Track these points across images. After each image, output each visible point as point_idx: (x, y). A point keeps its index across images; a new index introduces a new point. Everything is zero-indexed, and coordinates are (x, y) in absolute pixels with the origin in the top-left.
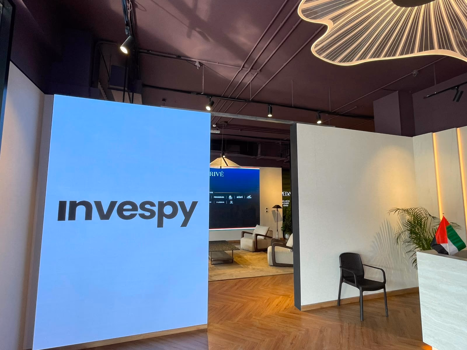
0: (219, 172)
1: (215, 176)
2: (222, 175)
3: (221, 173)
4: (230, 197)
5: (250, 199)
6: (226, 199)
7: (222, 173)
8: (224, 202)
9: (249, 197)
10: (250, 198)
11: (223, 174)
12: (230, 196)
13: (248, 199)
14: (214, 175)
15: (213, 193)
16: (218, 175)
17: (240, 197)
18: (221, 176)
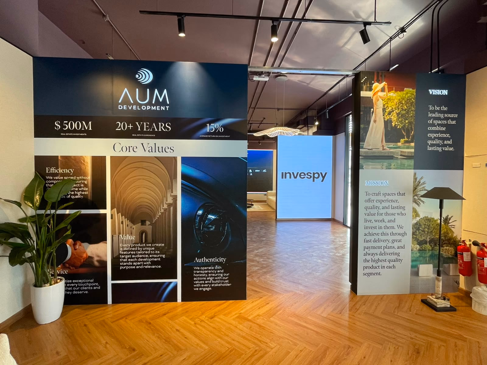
12: (250, 170)
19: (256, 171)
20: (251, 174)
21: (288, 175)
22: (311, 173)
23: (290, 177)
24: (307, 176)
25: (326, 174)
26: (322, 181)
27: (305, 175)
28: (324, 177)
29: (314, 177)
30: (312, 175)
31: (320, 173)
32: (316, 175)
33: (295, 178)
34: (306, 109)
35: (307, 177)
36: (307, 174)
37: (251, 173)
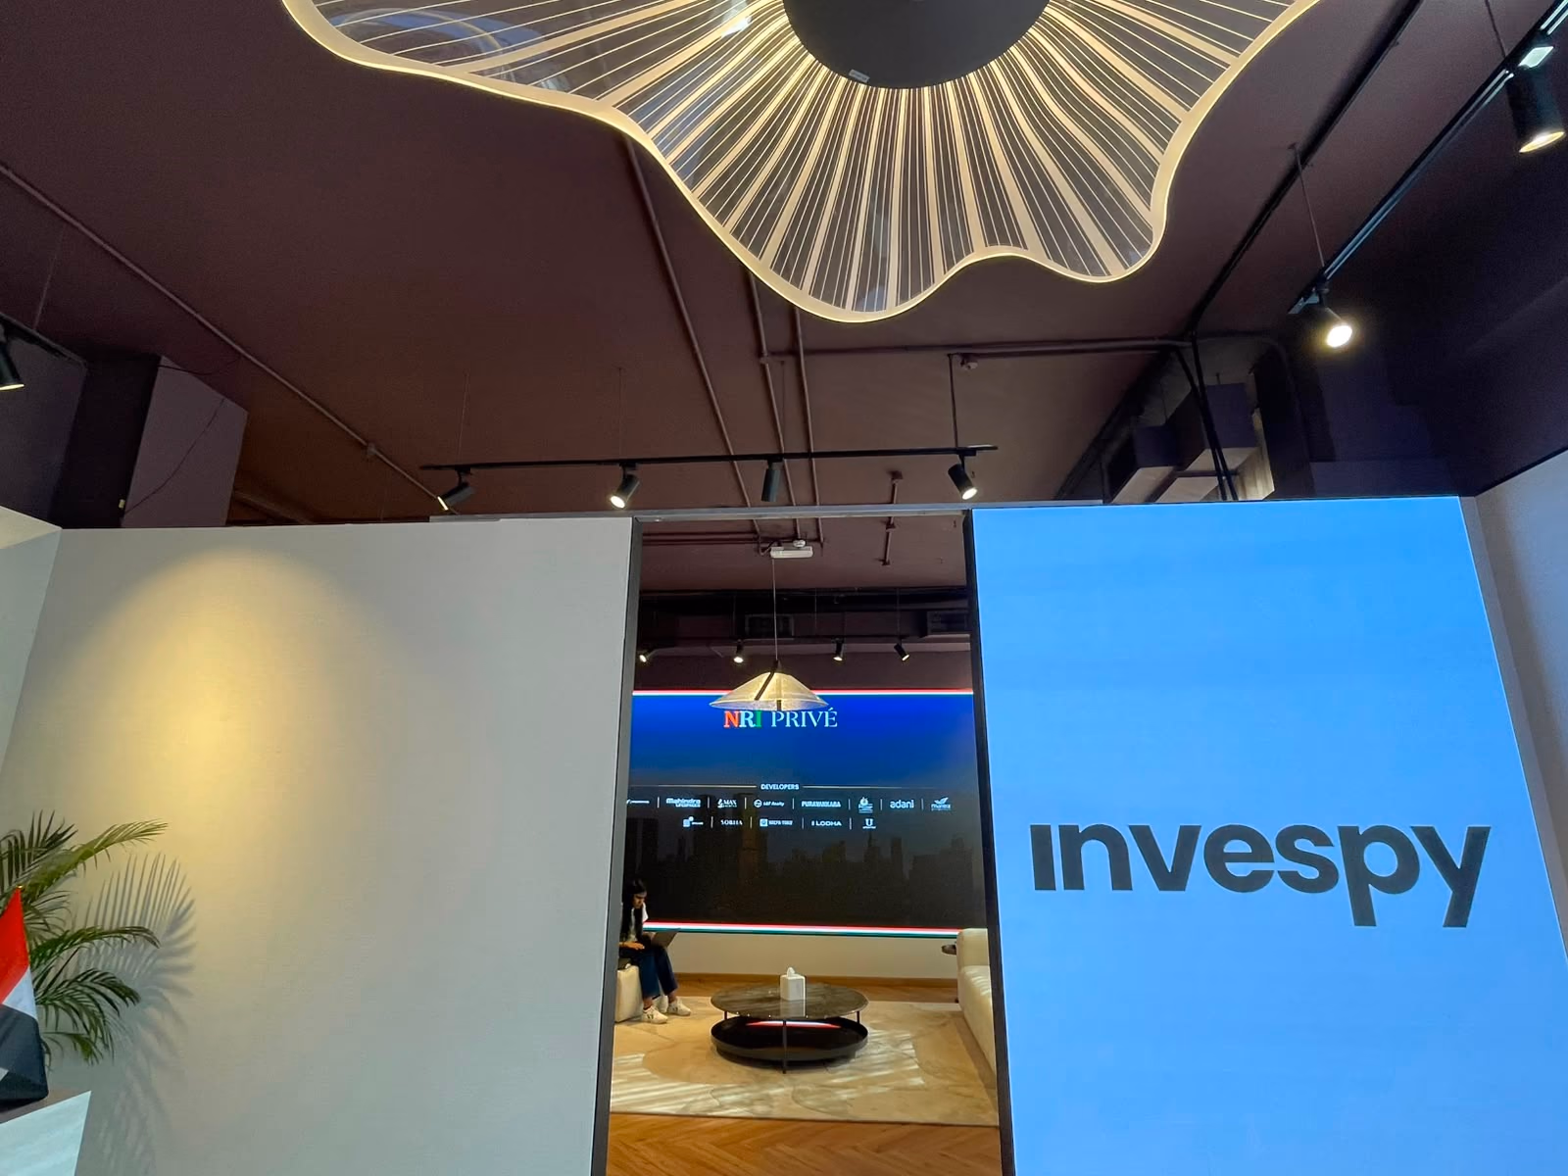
0: (821, 713)
1: (804, 725)
2: (831, 722)
3: (827, 713)
4: (864, 804)
5: (943, 811)
6: (848, 813)
7: (831, 715)
8: (839, 824)
9: (941, 804)
10: (945, 806)
11: (834, 719)
12: (862, 801)
13: (936, 811)
14: (800, 722)
15: (797, 787)
16: (815, 724)
17: (905, 805)
18: (827, 725)
19: (893, 805)
20: (869, 824)
21: (1095, 856)
22: (1320, 839)
23: (1121, 879)
24: (1281, 863)
25: (1477, 840)
26: (1458, 915)
27: (1261, 851)
28: (1463, 880)
29: (1360, 879)
30: (1335, 854)
31: (1418, 831)
32: (1381, 860)
33: (1172, 879)
34: (1181, 338)
35: (1291, 879)
36: (1287, 839)
37: (870, 816)
